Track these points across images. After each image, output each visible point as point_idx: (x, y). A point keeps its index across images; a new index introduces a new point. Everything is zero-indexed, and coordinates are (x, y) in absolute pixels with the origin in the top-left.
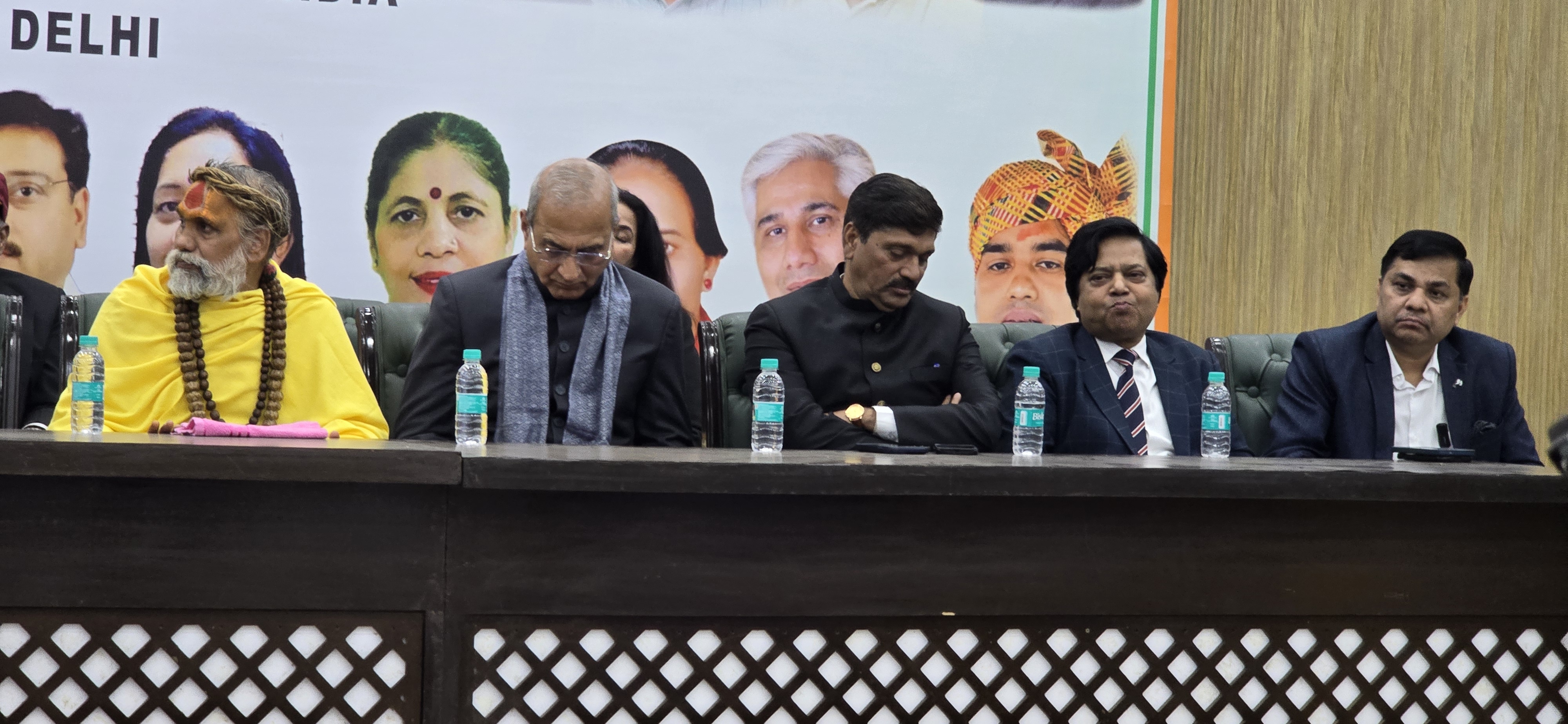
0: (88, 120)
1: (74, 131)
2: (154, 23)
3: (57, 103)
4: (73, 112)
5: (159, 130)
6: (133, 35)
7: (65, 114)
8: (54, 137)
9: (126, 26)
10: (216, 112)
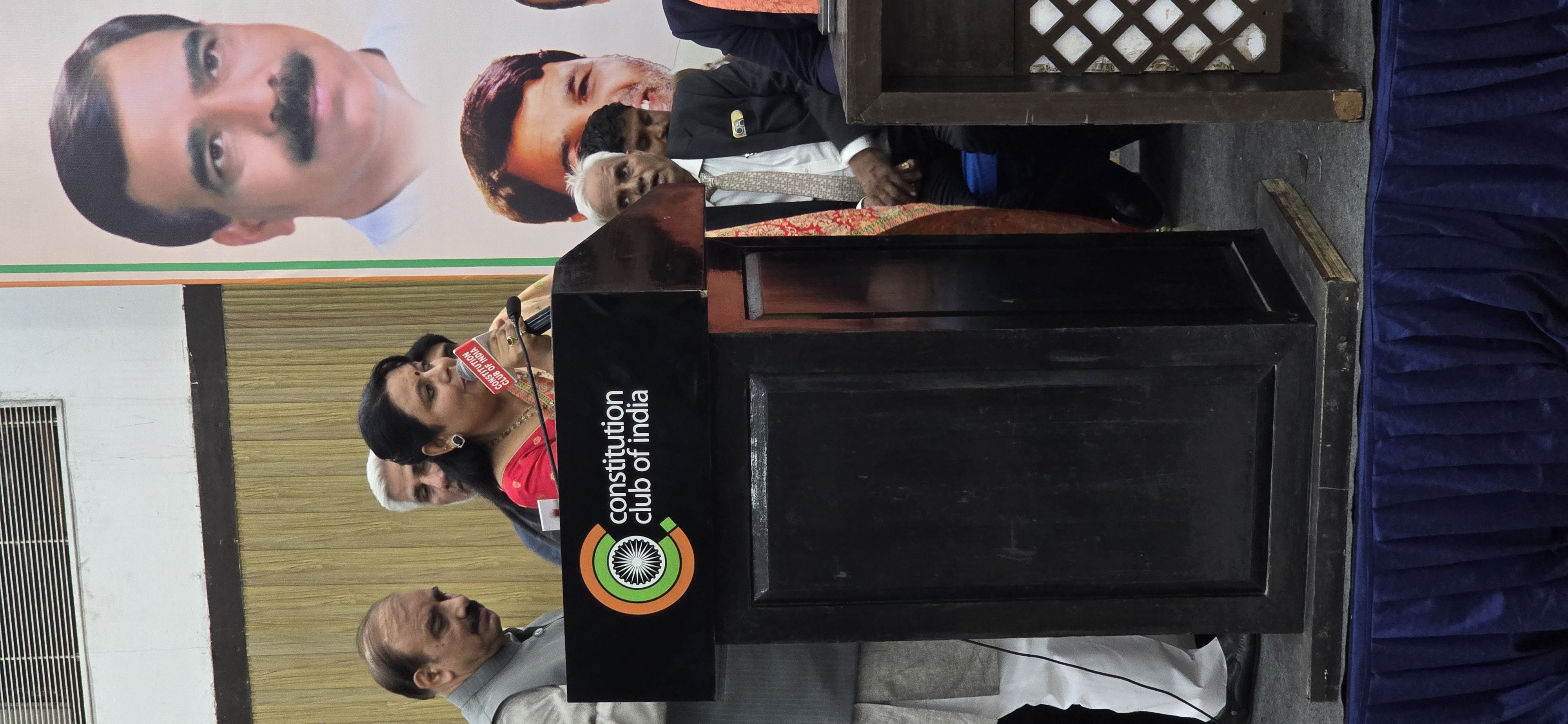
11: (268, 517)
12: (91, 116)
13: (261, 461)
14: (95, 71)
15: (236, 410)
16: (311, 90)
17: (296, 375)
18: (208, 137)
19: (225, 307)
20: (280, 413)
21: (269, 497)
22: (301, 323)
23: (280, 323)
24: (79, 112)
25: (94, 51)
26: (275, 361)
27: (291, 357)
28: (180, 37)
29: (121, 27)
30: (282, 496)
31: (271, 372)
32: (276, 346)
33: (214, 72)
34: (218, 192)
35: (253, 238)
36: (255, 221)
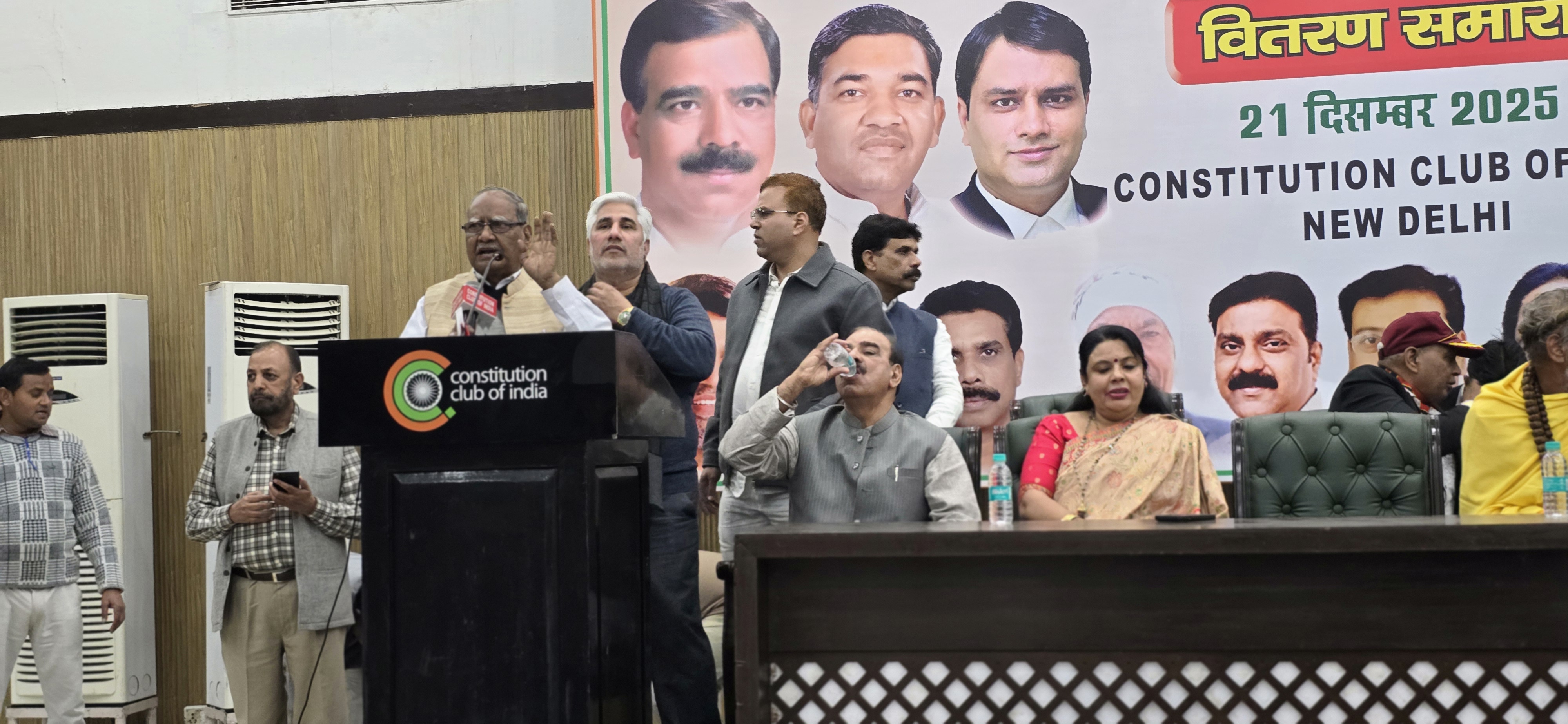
0: (1461, 281)
1: (1451, 290)
2: (1506, 205)
3: (1436, 271)
4: (1449, 276)
5: (1516, 283)
6: (1490, 216)
7: (1444, 279)
8: (1437, 296)
9: (1484, 209)
10: (1559, 265)
11: (429, 137)
12: (709, 19)
13: (469, 135)
14: (742, 22)
15: (506, 116)
16: (730, 171)
17: (531, 159)
18: (696, 99)
19: (579, 110)
20: (504, 148)
21: (443, 139)
22: (568, 163)
23: (568, 149)
24: (712, 11)
25: (755, 22)
26: (541, 144)
27: (544, 156)
28: (767, 83)
29: (772, 41)
30: (444, 148)
31: (533, 142)
32: (552, 145)
33: (741, 104)
34: (659, 106)
35: (627, 129)
36: (638, 132)
